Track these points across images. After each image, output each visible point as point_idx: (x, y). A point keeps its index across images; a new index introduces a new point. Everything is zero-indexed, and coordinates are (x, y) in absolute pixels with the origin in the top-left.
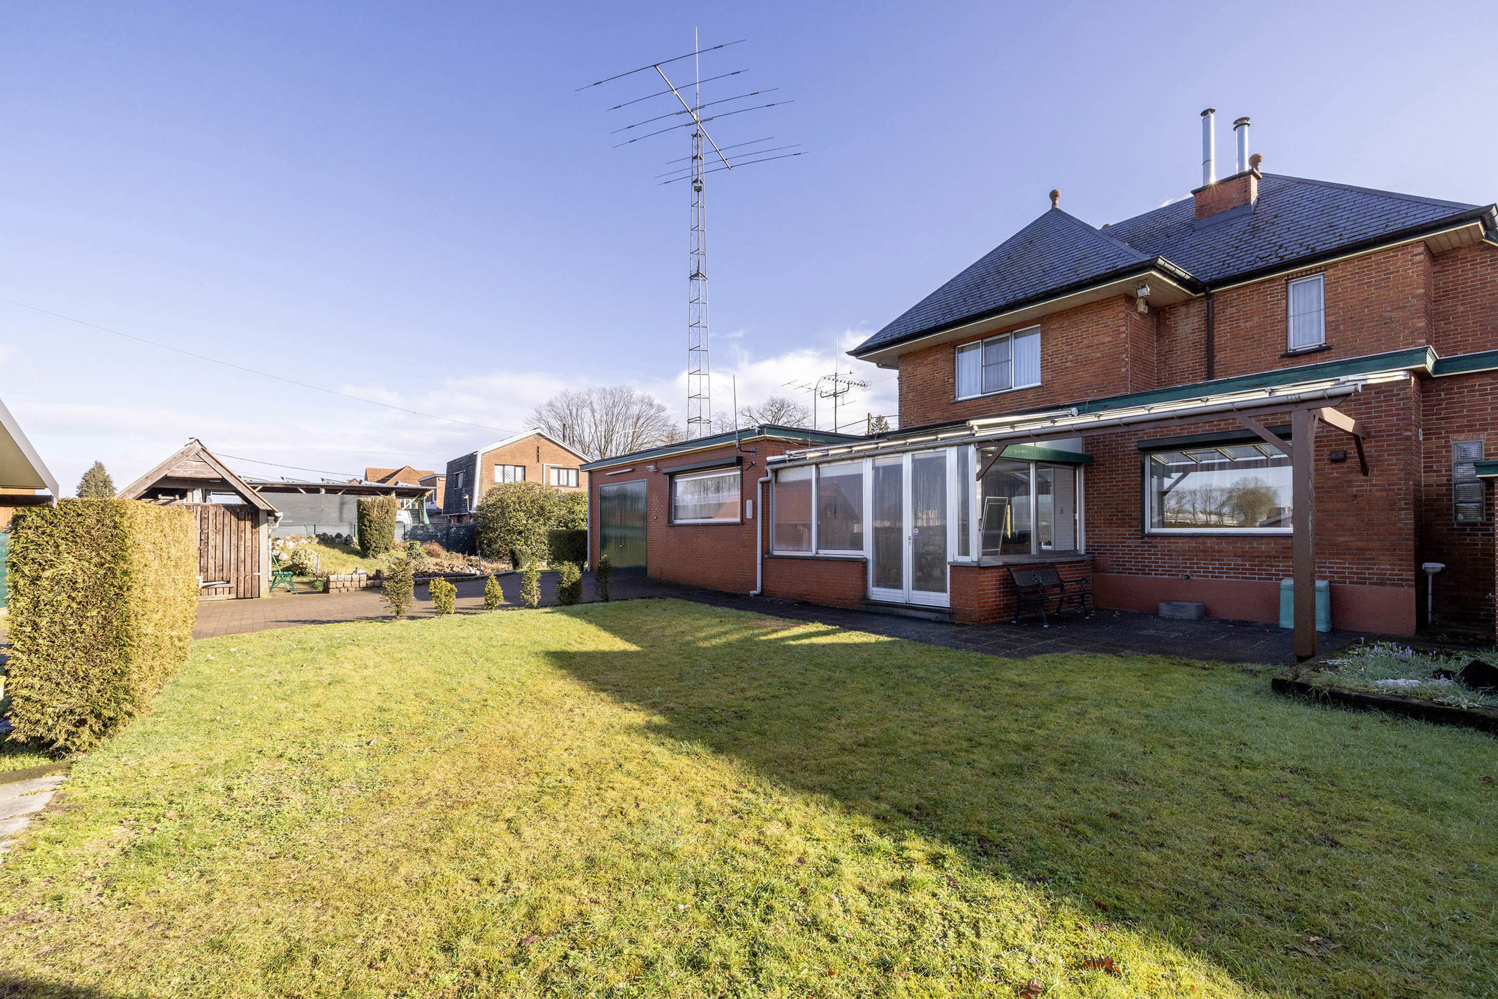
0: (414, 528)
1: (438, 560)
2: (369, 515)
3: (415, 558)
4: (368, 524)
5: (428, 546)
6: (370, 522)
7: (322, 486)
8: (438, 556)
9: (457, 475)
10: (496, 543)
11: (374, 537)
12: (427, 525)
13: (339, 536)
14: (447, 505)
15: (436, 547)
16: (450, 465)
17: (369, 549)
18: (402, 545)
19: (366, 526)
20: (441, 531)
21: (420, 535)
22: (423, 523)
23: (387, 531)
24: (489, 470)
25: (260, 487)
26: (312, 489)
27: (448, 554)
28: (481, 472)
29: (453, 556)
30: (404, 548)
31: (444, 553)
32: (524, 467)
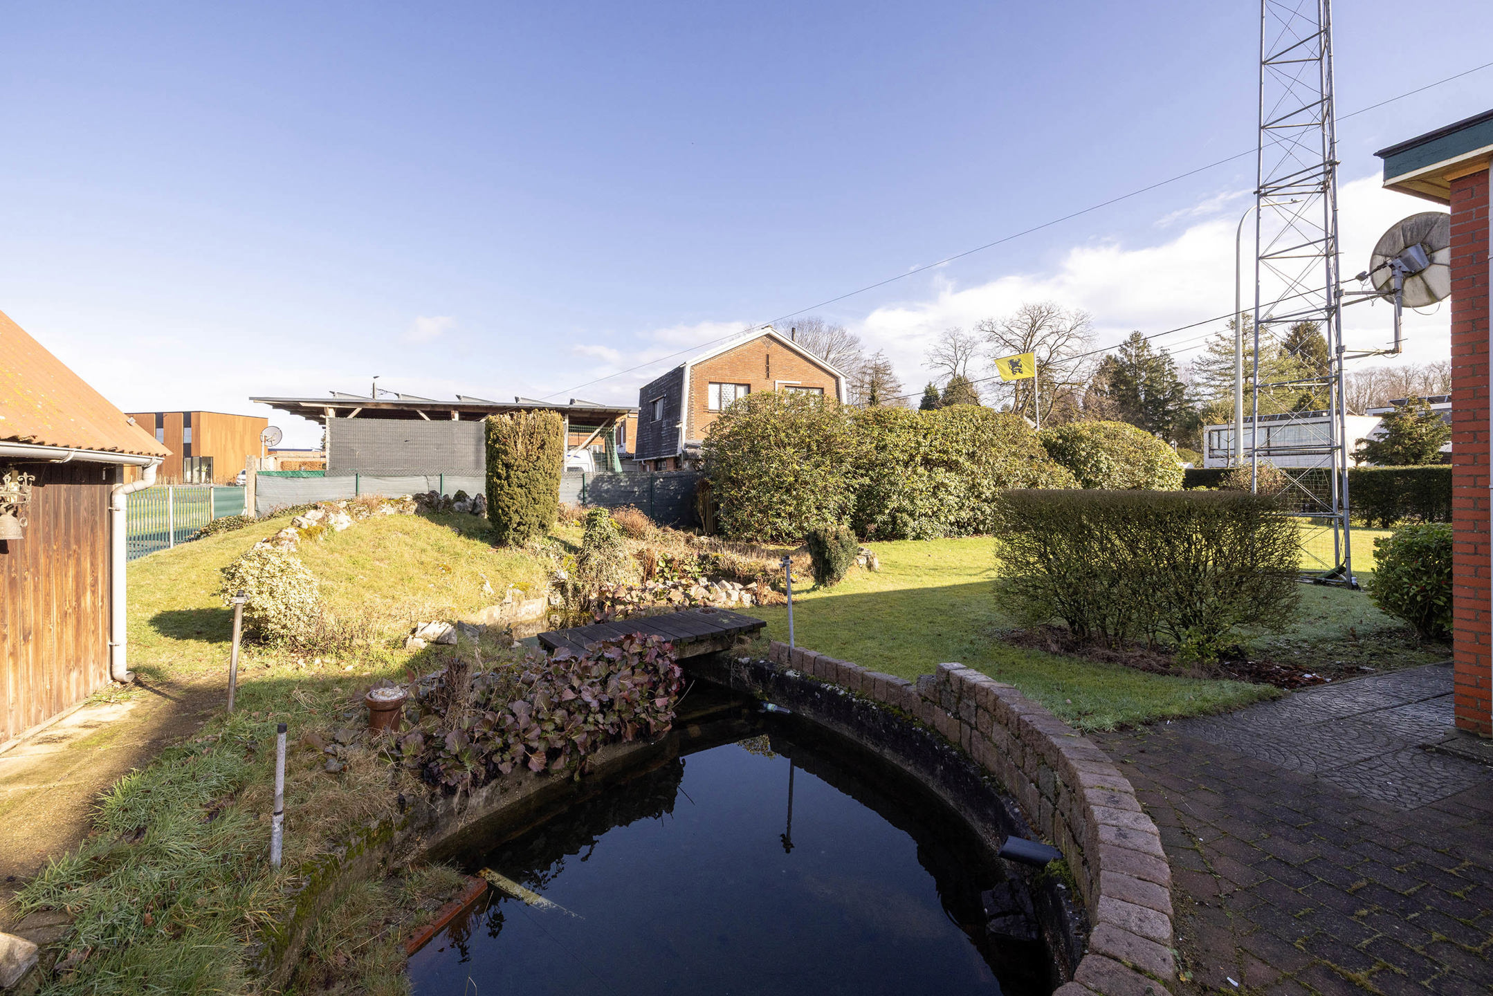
0: (598, 479)
1: (642, 545)
2: (506, 453)
3: (598, 547)
4: (503, 472)
5: (621, 515)
6: (508, 466)
7: (456, 407)
8: (641, 536)
9: (654, 403)
10: (740, 506)
11: (515, 500)
12: (617, 474)
13: (461, 496)
14: (640, 447)
15: (636, 517)
16: (644, 391)
17: (506, 527)
18: (577, 513)
19: (499, 477)
20: (639, 484)
21: (607, 491)
22: (612, 470)
23: (542, 487)
24: (701, 391)
25: (359, 409)
26: (440, 413)
27: (659, 532)
28: (690, 393)
29: (669, 537)
30: (580, 519)
31: (651, 530)
32: (749, 386)
